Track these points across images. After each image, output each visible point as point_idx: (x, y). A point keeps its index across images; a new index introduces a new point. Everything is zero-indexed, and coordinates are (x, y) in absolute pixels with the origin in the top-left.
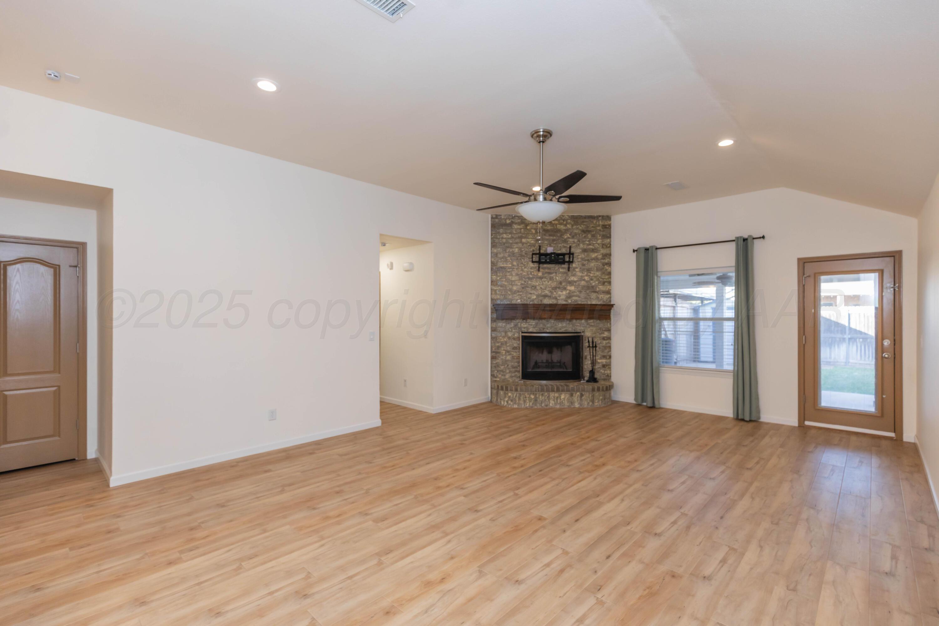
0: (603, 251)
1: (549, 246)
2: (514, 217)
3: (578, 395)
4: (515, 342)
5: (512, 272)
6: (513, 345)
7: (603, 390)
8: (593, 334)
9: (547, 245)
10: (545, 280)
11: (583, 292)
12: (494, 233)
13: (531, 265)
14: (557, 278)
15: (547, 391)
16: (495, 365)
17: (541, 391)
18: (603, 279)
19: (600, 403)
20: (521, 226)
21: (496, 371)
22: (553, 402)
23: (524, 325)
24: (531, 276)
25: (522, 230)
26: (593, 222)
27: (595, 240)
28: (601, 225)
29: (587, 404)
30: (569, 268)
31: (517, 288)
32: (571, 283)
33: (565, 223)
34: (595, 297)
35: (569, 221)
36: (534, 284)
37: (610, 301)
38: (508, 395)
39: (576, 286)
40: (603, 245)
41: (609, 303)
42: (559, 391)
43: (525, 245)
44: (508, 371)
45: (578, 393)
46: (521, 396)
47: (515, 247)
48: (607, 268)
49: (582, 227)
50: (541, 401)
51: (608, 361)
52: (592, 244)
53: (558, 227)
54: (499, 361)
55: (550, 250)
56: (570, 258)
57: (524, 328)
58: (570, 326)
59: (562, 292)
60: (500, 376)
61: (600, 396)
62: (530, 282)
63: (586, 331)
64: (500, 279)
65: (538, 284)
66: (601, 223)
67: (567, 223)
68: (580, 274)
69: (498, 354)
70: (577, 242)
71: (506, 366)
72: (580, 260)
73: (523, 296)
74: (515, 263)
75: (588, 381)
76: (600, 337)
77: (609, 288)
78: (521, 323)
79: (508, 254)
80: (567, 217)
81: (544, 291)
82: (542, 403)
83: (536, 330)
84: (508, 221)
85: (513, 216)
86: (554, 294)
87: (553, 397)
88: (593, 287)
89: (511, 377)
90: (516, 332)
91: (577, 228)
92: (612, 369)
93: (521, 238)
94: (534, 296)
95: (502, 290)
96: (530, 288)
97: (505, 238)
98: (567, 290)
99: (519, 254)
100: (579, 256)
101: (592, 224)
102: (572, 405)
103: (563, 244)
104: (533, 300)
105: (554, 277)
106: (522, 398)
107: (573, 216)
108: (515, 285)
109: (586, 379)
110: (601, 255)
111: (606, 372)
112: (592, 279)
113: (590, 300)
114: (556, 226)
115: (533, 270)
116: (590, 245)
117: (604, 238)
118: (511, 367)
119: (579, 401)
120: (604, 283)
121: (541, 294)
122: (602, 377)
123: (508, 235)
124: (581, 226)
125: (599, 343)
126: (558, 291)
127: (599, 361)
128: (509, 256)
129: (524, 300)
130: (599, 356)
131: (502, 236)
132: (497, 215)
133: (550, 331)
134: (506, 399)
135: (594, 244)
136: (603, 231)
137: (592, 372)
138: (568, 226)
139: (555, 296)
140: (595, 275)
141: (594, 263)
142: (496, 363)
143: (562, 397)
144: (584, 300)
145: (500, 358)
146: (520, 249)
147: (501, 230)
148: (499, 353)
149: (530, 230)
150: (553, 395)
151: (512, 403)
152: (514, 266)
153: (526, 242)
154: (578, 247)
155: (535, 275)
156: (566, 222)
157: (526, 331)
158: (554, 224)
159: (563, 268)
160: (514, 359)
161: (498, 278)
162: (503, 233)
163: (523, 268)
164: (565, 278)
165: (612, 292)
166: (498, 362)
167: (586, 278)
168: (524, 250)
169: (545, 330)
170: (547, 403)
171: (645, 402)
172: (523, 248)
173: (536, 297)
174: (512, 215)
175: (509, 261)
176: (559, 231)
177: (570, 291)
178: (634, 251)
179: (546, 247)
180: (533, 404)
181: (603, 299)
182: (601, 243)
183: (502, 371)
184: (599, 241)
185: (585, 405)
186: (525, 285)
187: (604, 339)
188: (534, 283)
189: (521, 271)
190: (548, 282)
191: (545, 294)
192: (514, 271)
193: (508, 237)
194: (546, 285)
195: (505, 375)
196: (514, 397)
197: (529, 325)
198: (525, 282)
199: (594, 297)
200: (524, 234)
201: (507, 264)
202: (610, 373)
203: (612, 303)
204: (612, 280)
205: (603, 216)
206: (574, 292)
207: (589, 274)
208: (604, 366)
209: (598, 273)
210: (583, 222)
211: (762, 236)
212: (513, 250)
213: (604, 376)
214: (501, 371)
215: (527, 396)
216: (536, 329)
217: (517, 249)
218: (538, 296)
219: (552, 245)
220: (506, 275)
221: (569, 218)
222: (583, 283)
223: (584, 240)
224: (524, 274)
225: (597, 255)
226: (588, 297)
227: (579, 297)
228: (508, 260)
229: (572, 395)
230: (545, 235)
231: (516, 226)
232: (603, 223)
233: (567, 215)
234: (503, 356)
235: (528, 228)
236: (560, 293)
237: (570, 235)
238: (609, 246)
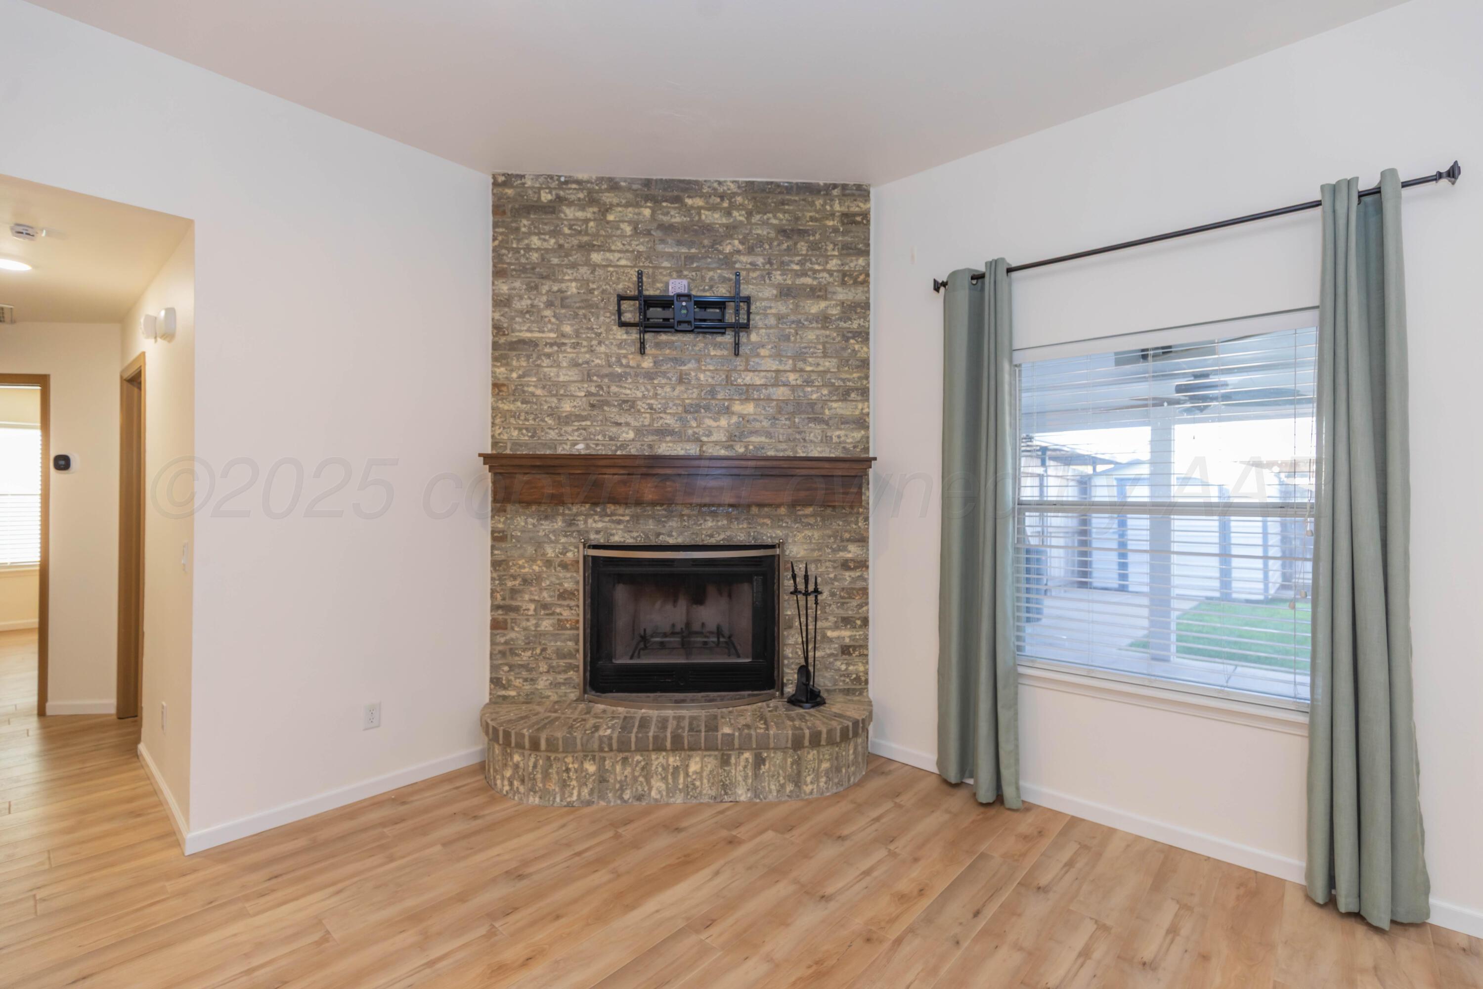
0: (843, 294)
1: (675, 274)
2: (566, 182)
3: (747, 759)
4: (568, 575)
5: (558, 357)
6: (561, 584)
7: (831, 742)
8: (813, 550)
9: (670, 275)
10: (664, 381)
11: (783, 420)
12: (502, 234)
13: (620, 334)
14: (702, 377)
15: (638, 750)
16: (501, 648)
17: (620, 750)
18: (843, 380)
19: (822, 784)
20: (589, 213)
21: (506, 668)
22: (663, 786)
23: (595, 522)
24: (619, 370)
25: (592, 224)
26: (812, 204)
27: (821, 260)
28: (837, 214)
29: (778, 791)
30: (737, 345)
31: (575, 407)
32: (747, 393)
33: (726, 204)
34: (820, 438)
35: (739, 199)
36: (627, 395)
37: (866, 449)
38: (512, 758)
39: (761, 402)
40: (844, 274)
41: (864, 456)
42: (683, 749)
43: (599, 272)
44: (543, 667)
45: (747, 755)
46: (551, 766)
47: (567, 277)
48: (857, 347)
49: (781, 219)
50: (620, 782)
51: (858, 633)
52: (809, 273)
53: (703, 217)
54: (515, 634)
55: (677, 286)
56: (737, 311)
57: (598, 532)
58: (741, 526)
59: (716, 420)
60: (518, 682)
61: (820, 761)
62: (614, 389)
63: (790, 540)
64: (519, 377)
65: (640, 395)
66: (837, 207)
67: (732, 206)
68: (774, 365)
69: (513, 615)
70: (764, 265)
71: (538, 651)
72: (772, 321)
73: (592, 430)
74: (567, 329)
75: (794, 701)
76: (834, 561)
77: (862, 409)
78: (587, 516)
79: (544, 298)
80: (732, 186)
81: (661, 418)
82: (622, 789)
83: (634, 538)
84: (546, 197)
85: (563, 179)
86: (691, 427)
87: (660, 769)
88: (812, 405)
89: (555, 685)
90: (571, 544)
91: (765, 223)
92: (870, 657)
93: (587, 248)
94: (627, 433)
95: (527, 413)
96: (614, 406)
97: (538, 250)
98: (733, 413)
99: (582, 301)
100: (771, 308)
101: (811, 212)
102: (726, 794)
103: (719, 271)
104: (623, 446)
105: (693, 374)
106: (553, 771)
107: (752, 183)
108: (567, 396)
109: (790, 690)
110: (839, 308)
111: (851, 668)
112: (808, 382)
113: (805, 447)
114: (699, 214)
115: (624, 351)
116: (804, 274)
117: (849, 255)
118: (554, 656)
119: (750, 781)
120: (845, 395)
121: (649, 425)
122: (841, 685)
123: (545, 240)
124: (775, 217)
125: (831, 579)
126: (704, 417)
127: (830, 634)
128: (550, 304)
129: (597, 445)
130: (832, 619)
131: (526, 241)
132: (508, 176)
133: (680, 540)
134: (508, 773)
135: (815, 272)
136: (844, 234)
137: (804, 671)
138: (735, 213)
139: (695, 433)
140: (821, 368)
141: (818, 332)
142: (506, 643)
143: (694, 767)
144: (783, 446)
145: (519, 626)
146: (584, 282)
147: (525, 222)
148: (516, 609)
149: (615, 225)
150: (661, 760)
151: (522, 789)
152: (563, 335)
153: (604, 263)
154: (767, 281)
155: (632, 367)
156: (730, 202)
157: (602, 541)
158: (692, 207)
159: (717, 346)
160: (566, 629)
161: (514, 375)
162: (530, 234)
163: (594, 342)
164: (727, 376)
165: (871, 420)
166: (512, 639)
167: (792, 377)
168: (598, 288)
169: (661, 538)
170: (640, 788)
171: (971, 776)
172: (594, 282)
173: (636, 434)
174: (560, 177)
175: (550, 321)
176: (708, 228)
177: (742, 416)
178: (937, 287)
179: (665, 279)
180: (591, 792)
181: (845, 442)
182: (838, 271)
183: (525, 667)
184: (833, 264)
185: (770, 791)
186: (598, 398)
187: (845, 565)
188: (628, 392)
189: (586, 353)
190: (674, 389)
191: (662, 425)
192: (565, 351)
193: (545, 245)
194: (665, 398)
195: (533, 681)
196: (531, 768)
197: (613, 522)
198: (600, 387)
199: (815, 436)
200: (596, 235)
201: (543, 332)
202: (866, 673)
203: (871, 455)
204: (871, 386)
205: (844, 187)
206: (755, 420)
207: (800, 365)
208: (845, 650)
209: (829, 364)
210: (783, 203)
211: (1444, 169)
212: (563, 286)
213: (848, 680)
214: (522, 666)
215: (570, 766)
216: (635, 534)
217: (574, 284)
218: (639, 431)
219: (685, 273)
220: (539, 366)
221: (739, 191)
222: (781, 393)
223: (786, 259)
224: (598, 361)
225: (827, 307)
226: (798, 436)
227: (769, 435)
228: (546, 317)
229: (725, 761)
230: (662, 241)
231: (570, 213)
232: (844, 209)
233: (733, 182)
234: (528, 620)
235: (611, 217)
236: (709, 422)
237: (742, 243)
238: (861, 279)
